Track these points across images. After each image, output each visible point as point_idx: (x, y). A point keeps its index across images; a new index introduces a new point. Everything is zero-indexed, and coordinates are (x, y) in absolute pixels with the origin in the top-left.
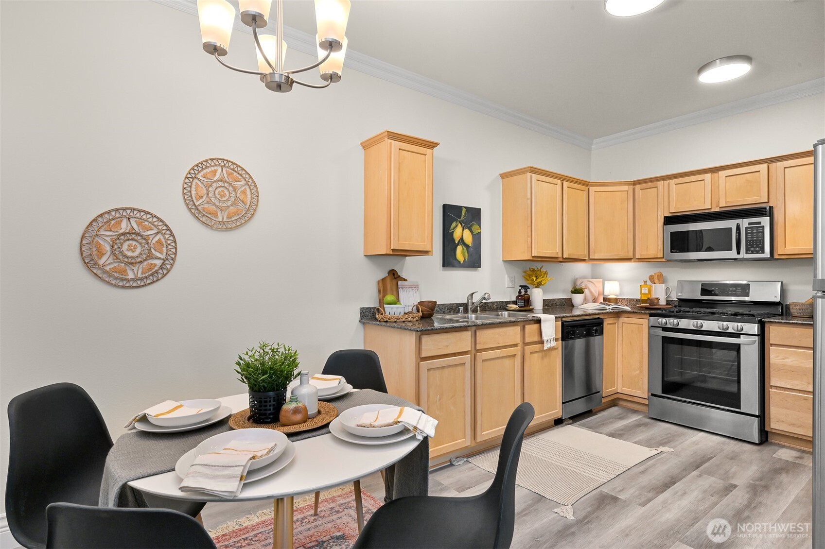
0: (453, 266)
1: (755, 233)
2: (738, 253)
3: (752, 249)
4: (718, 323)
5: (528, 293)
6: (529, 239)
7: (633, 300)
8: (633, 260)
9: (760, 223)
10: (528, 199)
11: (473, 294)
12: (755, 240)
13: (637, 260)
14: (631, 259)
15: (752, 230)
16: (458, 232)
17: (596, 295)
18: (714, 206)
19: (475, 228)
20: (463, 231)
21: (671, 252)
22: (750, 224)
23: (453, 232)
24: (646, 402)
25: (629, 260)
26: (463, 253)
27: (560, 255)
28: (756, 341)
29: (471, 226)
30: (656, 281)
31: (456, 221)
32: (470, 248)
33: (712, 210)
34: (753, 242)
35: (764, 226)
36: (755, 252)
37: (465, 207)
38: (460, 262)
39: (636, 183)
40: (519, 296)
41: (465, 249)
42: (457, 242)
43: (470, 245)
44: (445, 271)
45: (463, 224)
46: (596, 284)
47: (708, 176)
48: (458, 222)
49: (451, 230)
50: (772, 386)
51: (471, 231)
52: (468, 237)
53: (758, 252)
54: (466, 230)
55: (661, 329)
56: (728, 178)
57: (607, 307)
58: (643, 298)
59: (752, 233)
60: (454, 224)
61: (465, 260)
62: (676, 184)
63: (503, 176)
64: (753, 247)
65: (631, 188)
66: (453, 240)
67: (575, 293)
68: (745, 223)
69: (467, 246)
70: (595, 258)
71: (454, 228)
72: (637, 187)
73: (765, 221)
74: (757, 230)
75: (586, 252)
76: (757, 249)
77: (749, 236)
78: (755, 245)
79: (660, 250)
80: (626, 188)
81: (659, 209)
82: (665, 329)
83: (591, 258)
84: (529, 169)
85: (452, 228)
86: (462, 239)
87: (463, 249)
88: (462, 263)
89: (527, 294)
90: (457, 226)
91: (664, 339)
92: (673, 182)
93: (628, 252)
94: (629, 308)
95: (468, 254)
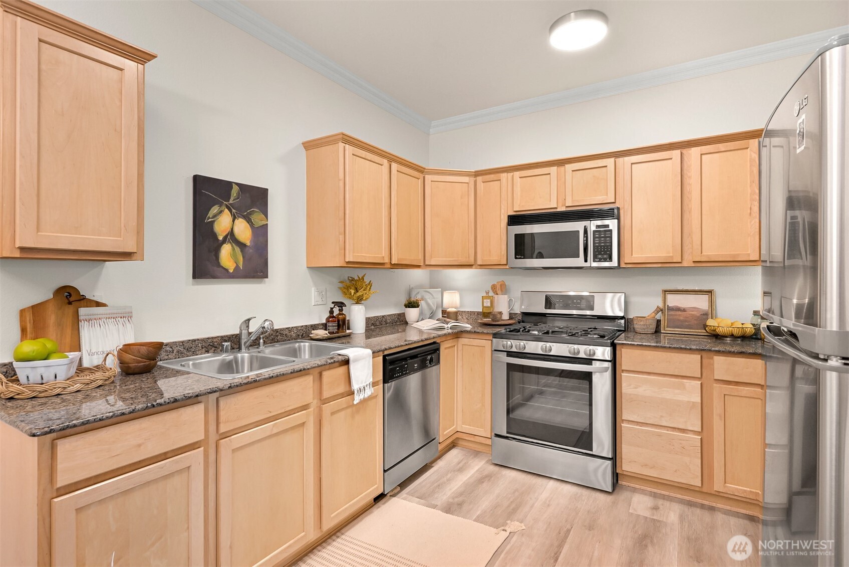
0: (214, 277)
1: (603, 237)
2: (586, 261)
3: (600, 256)
4: (568, 347)
5: (343, 312)
6: (342, 237)
7: (473, 313)
8: (474, 267)
9: (607, 226)
10: (340, 180)
11: (249, 320)
12: (603, 246)
13: (479, 267)
14: (472, 265)
15: (600, 235)
16: (223, 223)
17: (434, 308)
18: (560, 204)
19: (257, 218)
20: (233, 221)
21: (516, 258)
22: (598, 226)
23: (214, 221)
24: (489, 442)
25: (470, 266)
26: (234, 255)
27: (387, 260)
28: (609, 367)
29: (250, 214)
30: (499, 292)
31: (221, 205)
32: (247, 249)
33: (558, 210)
34: (601, 248)
35: (612, 230)
36: (603, 260)
37: (237, 184)
38: (227, 270)
39: (477, 174)
40: (330, 317)
41: (238, 249)
42: (221, 238)
43: (248, 244)
44: (198, 285)
45: (234, 211)
46: (434, 295)
47: (553, 170)
48: (224, 207)
49: (209, 218)
50: (623, 420)
51: (249, 221)
52: (242, 230)
53: (605, 260)
54: (241, 220)
55: (506, 353)
56: (574, 172)
57: (446, 326)
58: (484, 311)
59: (600, 237)
60: (215, 210)
61: (237, 267)
62: (520, 178)
63: (309, 146)
64: (601, 254)
65: (473, 179)
66: (215, 236)
67: (409, 307)
68: (593, 225)
69: (242, 245)
70: (432, 264)
71: (214, 216)
72: (479, 179)
73: (612, 224)
74: (605, 234)
75: (421, 257)
76: (605, 256)
77: (597, 240)
78: (603, 252)
79: (504, 255)
80: (466, 179)
81: (503, 207)
82: (510, 354)
83: (426, 264)
84: (341, 136)
85: (211, 214)
86: (232, 233)
87: (234, 249)
88: (231, 271)
89: (343, 314)
90: (221, 212)
91: (509, 366)
92: (517, 174)
93: (469, 257)
94: (469, 326)
95: (243, 257)
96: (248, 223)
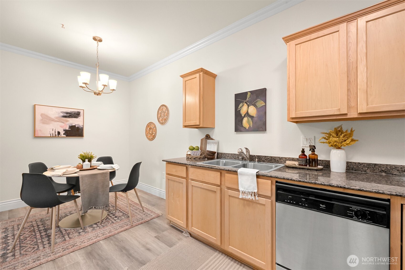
0: (241, 131)
16: (244, 109)
19: (260, 103)
20: (248, 108)
23: (240, 110)
26: (248, 122)
29: (256, 103)
31: (243, 102)
32: (254, 118)
37: (249, 92)
38: (245, 128)
41: (250, 119)
42: (243, 116)
43: (255, 116)
44: (237, 134)
45: (248, 103)
48: (244, 103)
49: (239, 109)
52: (252, 111)
54: (251, 106)
60: (241, 105)
61: (250, 126)
66: (241, 115)
69: (252, 117)
71: (241, 108)
85: (239, 107)
86: (247, 113)
87: (248, 119)
88: (247, 128)
90: (243, 105)
95: (252, 122)
96: (255, 107)
